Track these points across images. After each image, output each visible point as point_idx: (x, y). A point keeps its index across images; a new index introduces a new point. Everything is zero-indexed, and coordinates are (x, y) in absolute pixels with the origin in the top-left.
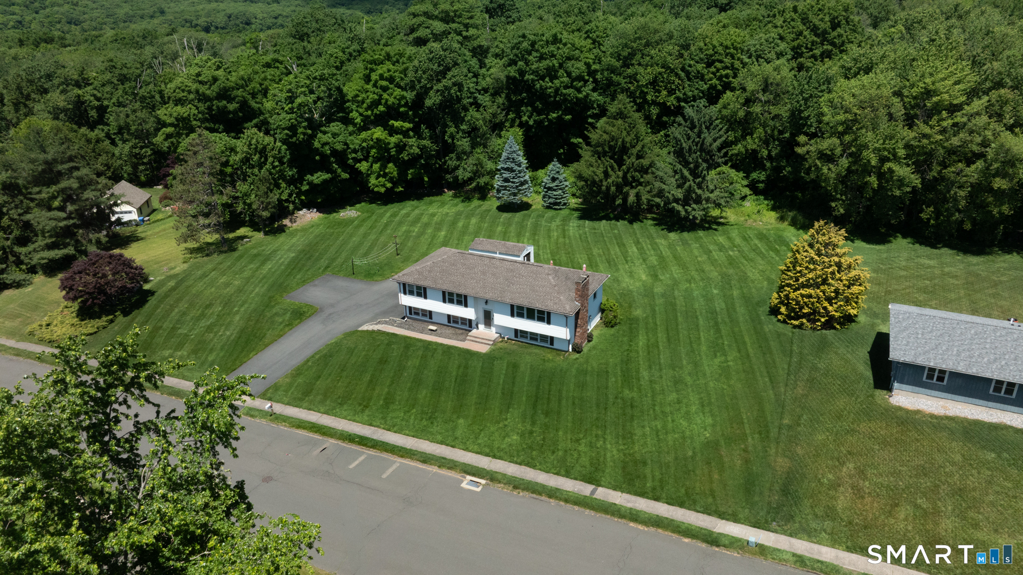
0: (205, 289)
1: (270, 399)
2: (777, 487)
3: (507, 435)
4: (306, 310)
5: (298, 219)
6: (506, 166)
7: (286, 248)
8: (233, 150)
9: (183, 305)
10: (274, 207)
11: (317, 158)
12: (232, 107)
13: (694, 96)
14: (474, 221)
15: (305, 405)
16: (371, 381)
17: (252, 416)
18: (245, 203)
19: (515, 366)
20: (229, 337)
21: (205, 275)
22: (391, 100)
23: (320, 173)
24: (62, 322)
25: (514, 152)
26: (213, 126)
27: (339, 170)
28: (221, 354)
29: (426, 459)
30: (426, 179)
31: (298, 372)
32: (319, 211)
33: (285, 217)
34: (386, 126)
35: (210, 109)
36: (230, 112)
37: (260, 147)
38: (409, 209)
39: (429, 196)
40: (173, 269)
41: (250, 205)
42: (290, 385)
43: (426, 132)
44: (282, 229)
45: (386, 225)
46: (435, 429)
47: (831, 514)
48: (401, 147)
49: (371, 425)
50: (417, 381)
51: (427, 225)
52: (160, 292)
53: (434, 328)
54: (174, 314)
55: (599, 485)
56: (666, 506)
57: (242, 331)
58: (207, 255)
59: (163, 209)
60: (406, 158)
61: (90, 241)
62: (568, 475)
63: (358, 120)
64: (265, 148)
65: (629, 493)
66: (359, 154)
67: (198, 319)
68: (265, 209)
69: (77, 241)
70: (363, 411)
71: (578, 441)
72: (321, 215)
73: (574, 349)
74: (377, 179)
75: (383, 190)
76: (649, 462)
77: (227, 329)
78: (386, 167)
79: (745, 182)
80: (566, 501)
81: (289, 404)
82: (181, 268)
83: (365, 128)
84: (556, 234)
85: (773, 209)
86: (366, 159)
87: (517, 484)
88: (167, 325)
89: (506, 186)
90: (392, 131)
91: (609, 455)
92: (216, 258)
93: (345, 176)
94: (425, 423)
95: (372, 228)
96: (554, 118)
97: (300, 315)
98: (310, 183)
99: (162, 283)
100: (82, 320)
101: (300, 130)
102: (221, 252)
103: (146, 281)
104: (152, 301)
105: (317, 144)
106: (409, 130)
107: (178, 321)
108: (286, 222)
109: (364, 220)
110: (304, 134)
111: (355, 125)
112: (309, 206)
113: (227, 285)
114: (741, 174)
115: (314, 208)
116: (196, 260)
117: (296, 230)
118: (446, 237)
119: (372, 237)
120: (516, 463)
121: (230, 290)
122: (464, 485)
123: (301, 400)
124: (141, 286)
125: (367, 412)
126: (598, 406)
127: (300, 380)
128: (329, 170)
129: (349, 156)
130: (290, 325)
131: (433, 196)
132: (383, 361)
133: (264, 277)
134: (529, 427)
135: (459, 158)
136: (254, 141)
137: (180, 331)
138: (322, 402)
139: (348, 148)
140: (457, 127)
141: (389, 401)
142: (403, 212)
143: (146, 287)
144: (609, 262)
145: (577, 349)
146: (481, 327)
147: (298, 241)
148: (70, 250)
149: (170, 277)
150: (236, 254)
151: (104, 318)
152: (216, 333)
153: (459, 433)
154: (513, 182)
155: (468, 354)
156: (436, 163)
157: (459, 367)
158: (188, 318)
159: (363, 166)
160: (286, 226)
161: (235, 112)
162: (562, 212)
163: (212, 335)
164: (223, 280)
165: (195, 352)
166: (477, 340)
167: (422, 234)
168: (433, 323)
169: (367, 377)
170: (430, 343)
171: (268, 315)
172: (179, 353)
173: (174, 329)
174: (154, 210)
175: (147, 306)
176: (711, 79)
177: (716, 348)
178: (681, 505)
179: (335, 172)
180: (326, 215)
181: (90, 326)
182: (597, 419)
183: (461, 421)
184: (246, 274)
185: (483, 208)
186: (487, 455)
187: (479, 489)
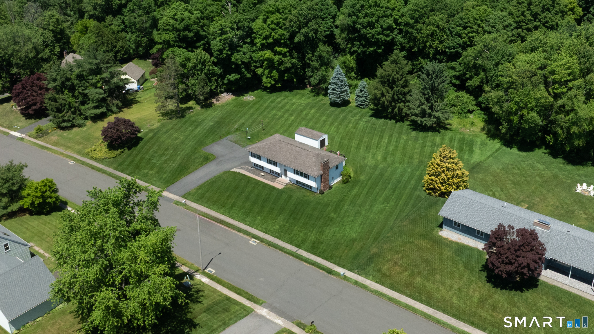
0: (166, 140)
1: (186, 198)
2: (366, 259)
3: (275, 226)
4: (210, 157)
5: (220, 99)
6: (334, 82)
7: (210, 118)
8: (188, 59)
9: (155, 148)
10: (207, 94)
11: (233, 66)
12: (191, 35)
13: (453, 46)
14: (313, 111)
15: (200, 202)
16: (229, 196)
17: (177, 205)
18: (192, 90)
19: (290, 197)
20: (174, 167)
21: (167, 132)
22: (276, 36)
23: (234, 74)
24: (101, 150)
25: (339, 74)
26: (180, 44)
27: (246, 72)
28: (169, 175)
29: (240, 230)
30: (295, 80)
31: (200, 187)
32: (233, 94)
33: (214, 98)
34: (273, 51)
35: (179, 35)
36: (189, 38)
37: (202, 60)
38: (283, 98)
39: (297, 90)
40: (153, 125)
41: (195, 91)
42: (196, 193)
43: (296, 55)
44: (210, 105)
45: (266, 108)
46: (248, 219)
47: (379, 271)
48: (281, 63)
49: (223, 214)
50: (247, 199)
51: (287, 111)
52: (145, 139)
53: (263, 174)
54: (150, 152)
55: (300, 249)
56: (321, 259)
57: (180, 165)
58: (170, 119)
59: (151, 80)
60: (283, 69)
61: (113, 104)
62: (291, 243)
63: (258, 45)
64: (205, 61)
65: (310, 253)
66: (258, 63)
67: (161, 156)
68: (202, 95)
69: (108, 104)
70: (222, 208)
71: (301, 231)
72: (234, 97)
73: (319, 193)
74: (267, 78)
75: (269, 85)
76: (324, 243)
77: (173, 163)
78: (272, 73)
79: (474, 103)
80: (285, 252)
81: (193, 201)
82: (156, 125)
83: (261, 49)
84: (351, 125)
85: (485, 121)
86: (261, 66)
87: (270, 244)
88: (147, 157)
89: (333, 93)
90: (276, 53)
91: (310, 238)
92: (175, 121)
93: (249, 76)
94: (245, 216)
95: (257, 110)
96: (371, 51)
97: (207, 159)
98: (228, 80)
99: (147, 134)
100: (110, 150)
101: (225, 52)
102: (178, 117)
103: (139, 132)
104: (141, 143)
105: (233, 59)
106: (285, 53)
107: (152, 156)
108: (214, 100)
109: (255, 104)
110: (227, 54)
111: (257, 47)
112: (228, 91)
113: (177, 138)
114: (472, 98)
115: (230, 92)
116: (164, 121)
117: (218, 106)
118: (293, 120)
119: (255, 116)
120: (273, 236)
121: (178, 142)
122: (251, 242)
123: (198, 200)
124: (137, 135)
125: (223, 209)
126: (317, 218)
127: (200, 191)
128: (239, 73)
129: (252, 65)
130: (201, 164)
131: (299, 89)
132: (236, 187)
133: (195, 136)
134: (284, 223)
135: (313, 72)
136: (199, 58)
137: (152, 161)
138: (207, 202)
139: (252, 60)
140: (313, 54)
141: (233, 205)
142: (279, 100)
143: (139, 135)
144: (367, 147)
145: (322, 193)
146: (283, 176)
147: (217, 114)
148: (104, 110)
149: (151, 131)
150: (184, 120)
151: (119, 150)
152: (169, 164)
153: (256, 222)
154: (337, 91)
155: (273, 188)
156: (301, 72)
157: (267, 194)
158: (157, 155)
159: (259, 71)
160: (213, 103)
161: (192, 38)
162: (364, 110)
163: (166, 165)
164: (175, 135)
165: (158, 172)
166: (280, 183)
167: (281, 117)
168: (264, 172)
169: (228, 194)
170: (259, 181)
171: (193, 157)
172: (151, 172)
173: (150, 159)
174: (146, 80)
175: (139, 146)
176: (464, 38)
177: (387, 200)
178: (326, 259)
179: (244, 73)
180: (237, 97)
181: (113, 153)
182: (314, 224)
183: (259, 218)
184: (187, 133)
185: (323, 102)
186: (264, 232)
187: (255, 244)
